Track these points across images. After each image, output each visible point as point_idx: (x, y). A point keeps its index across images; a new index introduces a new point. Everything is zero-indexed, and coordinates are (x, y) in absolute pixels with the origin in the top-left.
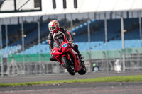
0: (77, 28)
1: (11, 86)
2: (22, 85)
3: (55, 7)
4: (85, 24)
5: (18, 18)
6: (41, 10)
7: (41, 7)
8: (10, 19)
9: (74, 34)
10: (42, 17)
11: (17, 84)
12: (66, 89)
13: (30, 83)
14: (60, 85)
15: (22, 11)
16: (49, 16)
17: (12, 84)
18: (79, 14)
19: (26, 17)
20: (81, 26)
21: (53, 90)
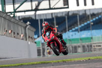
0: (94, 19)
1: (51, 63)
2: (58, 62)
3: (78, 5)
4: (100, 16)
5: (52, 14)
6: (68, 8)
7: (68, 5)
8: (46, 14)
9: (92, 23)
10: (69, 12)
11: (54, 61)
12: (91, 64)
13: (64, 60)
14: (86, 61)
15: (55, 9)
16: (74, 11)
17: (51, 61)
18: (95, 9)
19: (57, 13)
20: (97, 18)
21: (82, 65)
